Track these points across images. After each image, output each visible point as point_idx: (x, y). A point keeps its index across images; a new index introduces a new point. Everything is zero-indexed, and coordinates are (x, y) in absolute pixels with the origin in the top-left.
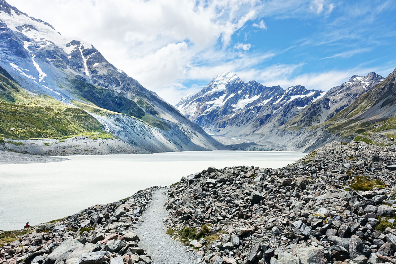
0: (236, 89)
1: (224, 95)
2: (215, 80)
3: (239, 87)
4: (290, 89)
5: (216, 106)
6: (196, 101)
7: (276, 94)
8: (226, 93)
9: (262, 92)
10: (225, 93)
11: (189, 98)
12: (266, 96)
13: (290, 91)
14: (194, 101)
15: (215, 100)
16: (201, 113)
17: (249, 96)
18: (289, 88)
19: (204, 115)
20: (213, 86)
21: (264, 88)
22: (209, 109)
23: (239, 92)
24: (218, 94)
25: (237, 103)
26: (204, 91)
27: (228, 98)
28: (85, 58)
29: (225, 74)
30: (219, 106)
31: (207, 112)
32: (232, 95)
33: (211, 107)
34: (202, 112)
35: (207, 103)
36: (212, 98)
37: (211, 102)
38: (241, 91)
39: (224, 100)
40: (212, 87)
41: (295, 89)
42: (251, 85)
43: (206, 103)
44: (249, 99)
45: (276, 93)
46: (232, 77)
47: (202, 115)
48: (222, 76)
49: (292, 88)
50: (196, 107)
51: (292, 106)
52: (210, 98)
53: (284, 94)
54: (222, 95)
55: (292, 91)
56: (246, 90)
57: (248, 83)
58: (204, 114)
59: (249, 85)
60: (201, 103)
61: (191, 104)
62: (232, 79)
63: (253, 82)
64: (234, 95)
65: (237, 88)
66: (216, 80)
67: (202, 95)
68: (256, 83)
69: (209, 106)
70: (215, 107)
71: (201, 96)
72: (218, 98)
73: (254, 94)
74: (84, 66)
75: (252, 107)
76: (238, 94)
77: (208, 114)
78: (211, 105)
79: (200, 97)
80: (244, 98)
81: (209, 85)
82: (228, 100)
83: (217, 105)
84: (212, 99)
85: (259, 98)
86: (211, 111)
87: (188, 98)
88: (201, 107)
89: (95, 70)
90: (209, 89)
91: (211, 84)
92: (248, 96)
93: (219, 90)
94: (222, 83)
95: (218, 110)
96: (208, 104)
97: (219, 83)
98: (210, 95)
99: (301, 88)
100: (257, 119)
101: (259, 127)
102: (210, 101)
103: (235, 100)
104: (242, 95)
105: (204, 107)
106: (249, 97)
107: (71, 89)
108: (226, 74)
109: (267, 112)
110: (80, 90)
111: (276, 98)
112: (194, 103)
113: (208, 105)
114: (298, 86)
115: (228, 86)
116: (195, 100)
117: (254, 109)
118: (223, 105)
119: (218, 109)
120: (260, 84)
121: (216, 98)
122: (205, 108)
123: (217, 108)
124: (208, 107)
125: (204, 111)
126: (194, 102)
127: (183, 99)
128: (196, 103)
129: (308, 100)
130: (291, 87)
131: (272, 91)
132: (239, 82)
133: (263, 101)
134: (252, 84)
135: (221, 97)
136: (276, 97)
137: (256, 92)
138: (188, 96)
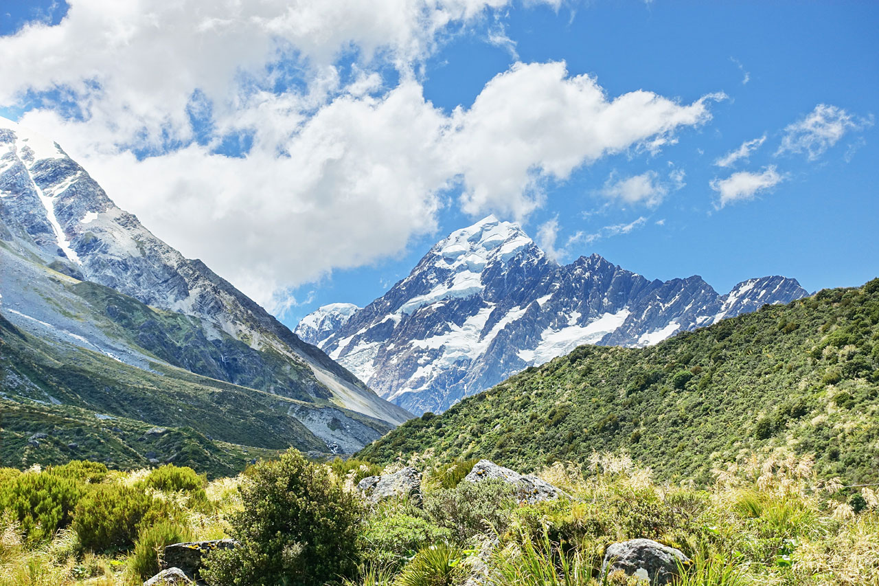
0: (528, 287)
1: (485, 314)
2: (440, 254)
3: (539, 281)
4: (743, 290)
5: (456, 355)
6: (370, 336)
7: (687, 308)
8: (490, 304)
9: (630, 302)
10: (485, 306)
11: (327, 322)
12: (650, 317)
13: (743, 297)
14: (359, 337)
15: (450, 331)
16: (399, 386)
17: (583, 316)
18: (739, 285)
19: (408, 394)
20: (432, 277)
21: (638, 283)
22: (429, 368)
23: (542, 301)
24: (458, 310)
25: (536, 346)
26: (396, 297)
27: (500, 326)
28: (45, 194)
29: (479, 230)
30: (469, 355)
31: (422, 381)
32: (516, 313)
33: (435, 362)
34: (402, 381)
35: (416, 343)
36: (435, 324)
37: (434, 342)
38: (549, 297)
39: (484, 333)
40: (427, 282)
41: (764, 291)
42: (588, 274)
43: (415, 346)
44: (583, 326)
45: (690, 306)
46: (509, 240)
47: (401, 392)
48: (467, 237)
49: (751, 286)
50: (372, 362)
52: (427, 323)
53: (723, 308)
54: (474, 314)
55: (753, 298)
56: (568, 291)
57: (574, 265)
58: (407, 390)
59: (578, 271)
60: (392, 346)
61: (349, 348)
62: (508, 249)
63: (594, 263)
64: (524, 311)
65: (534, 284)
66: (442, 251)
67: (392, 309)
68: (605, 264)
69: (425, 357)
70: (449, 359)
71: (387, 317)
72: (460, 324)
73: (601, 310)
74: (50, 225)
76: (537, 306)
77: (424, 387)
78: (435, 354)
79: (383, 321)
80: (563, 324)
81: (417, 273)
82: (501, 331)
83: (460, 354)
84: (438, 327)
85: (624, 326)
86: (435, 374)
87: (323, 322)
88: (394, 361)
89: (95, 240)
90: (418, 286)
91: (425, 269)
92: (576, 315)
93: (462, 292)
94: (469, 267)
95: (463, 374)
96: (423, 347)
97: (457, 264)
98: (427, 311)
99: (783, 286)
102: (430, 336)
103: (529, 332)
104: (555, 309)
105: (408, 360)
106: (583, 322)
107: (97, 319)
108: (483, 229)
110: (124, 322)
111: (692, 324)
112: (363, 345)
113: (423, 351)
114: (774, 278)
115: (491, 275)
116: (364, 330)
118: (484, 351)
119: (463, 368)
120: (619, 268)
121: (454, 326)
122: (410, 366)
123: (459, 363)
124: (421, 361)
125: (407, 375)
126: (362, 342)
127: (305, 328)
128: (368, 346)
130: (745, 283)
131: (674, 296)
132: (536, 262)
133: (640, 334)
134: (591, 268)
135: (470, 320)
136: (694, 320)
137: (605, 300)
138: (326, 314)
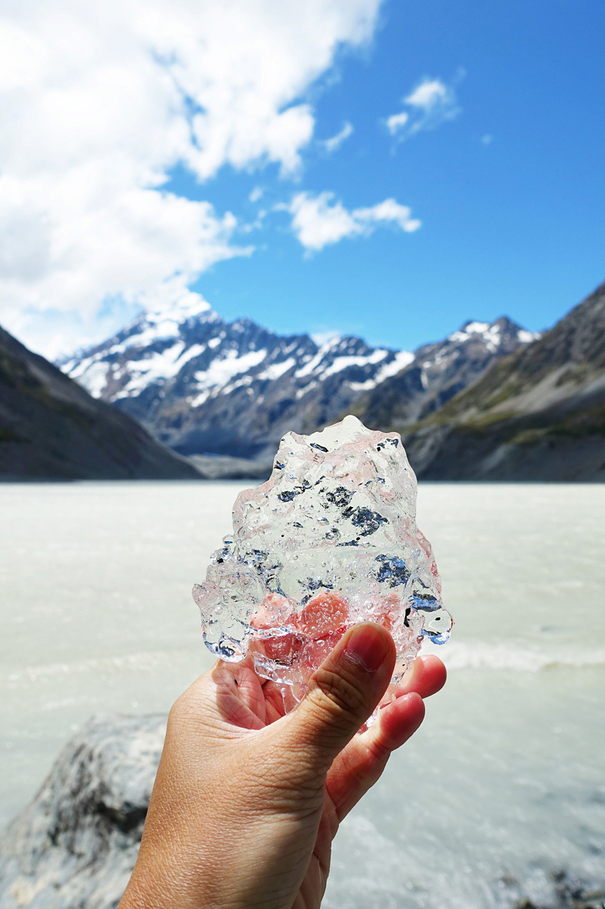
0: (204, 334)
1: (178, 348)
3: (211, 331)
4: (333, 342)
5: (157, 375)
6: (103, 360)
8: (180, 343)
9: (267, 346)
10: (178, 344)
12: (277, 356)
13: (332, 348)
15: (154, 357)
17: (238, 353)
20: (145, 326)
23: (213, 345)
24: (160, 346)
25: (206, 371)
26: (122, 337)
27: (186, 358)
30: (166, 375)
31: (133, 390)
32: (197, 350)
33: (142, 378)
37: (142, 365)
38: (219, 342)
39: (176, 361)
41: (345, 345)
42: (242, 329)
43: (132, 367)
44: (238, 359)
45: (301, 352)
50: (103, 376)
51: (341, 381)
52: (137, 354)
54: (171, 348)
56: (229, 338)
57: (234, 323)
59: (237, 327)
60: (116, 367)
62: (193, 312)
63: (246, 323)
64: (202, 349)
65: (208, 332)
68: (253, 325)
69: (138, 375)
70: (153, 377)
72: (160, 353)
73: (249, 349)
75: (248, 380)
76: (209, 347)
78: (143, 372)
79: (113, 351)
80: (226, 358)
81: (135, 323)
83: (161, 375)
84: (147, 355)
85: (263, 363)
86: (143, 386)
88: (116, 375)
90: (136, 330)
91: (140, 321)
92: (236, 353)
94: (169, 320)
95: (161, 387)
96: (138, 368)
98: (141, 347)
99: (355, 342)
100: (261, 409)
101: (266, 429)
103: (203, 362)
105: (124, 375)
106: (238, 356)
109: (282, 395)
111: (301, 361)
112: (99, 365)
113: (135, 370)
115: (183, 327)
116: (99, 356)
117: (252, 386)
118: (176, 373)
119: (162, 383)
121: (156, 355)
123: (161, 380)
126: (98, 363)
128: (102, 366)
129: (374, 369)
131: (292, 344)
132: (210, 322)
134: (244, 326)
135: (167, 351)
136: (302, 359)
137: (252, 344)
